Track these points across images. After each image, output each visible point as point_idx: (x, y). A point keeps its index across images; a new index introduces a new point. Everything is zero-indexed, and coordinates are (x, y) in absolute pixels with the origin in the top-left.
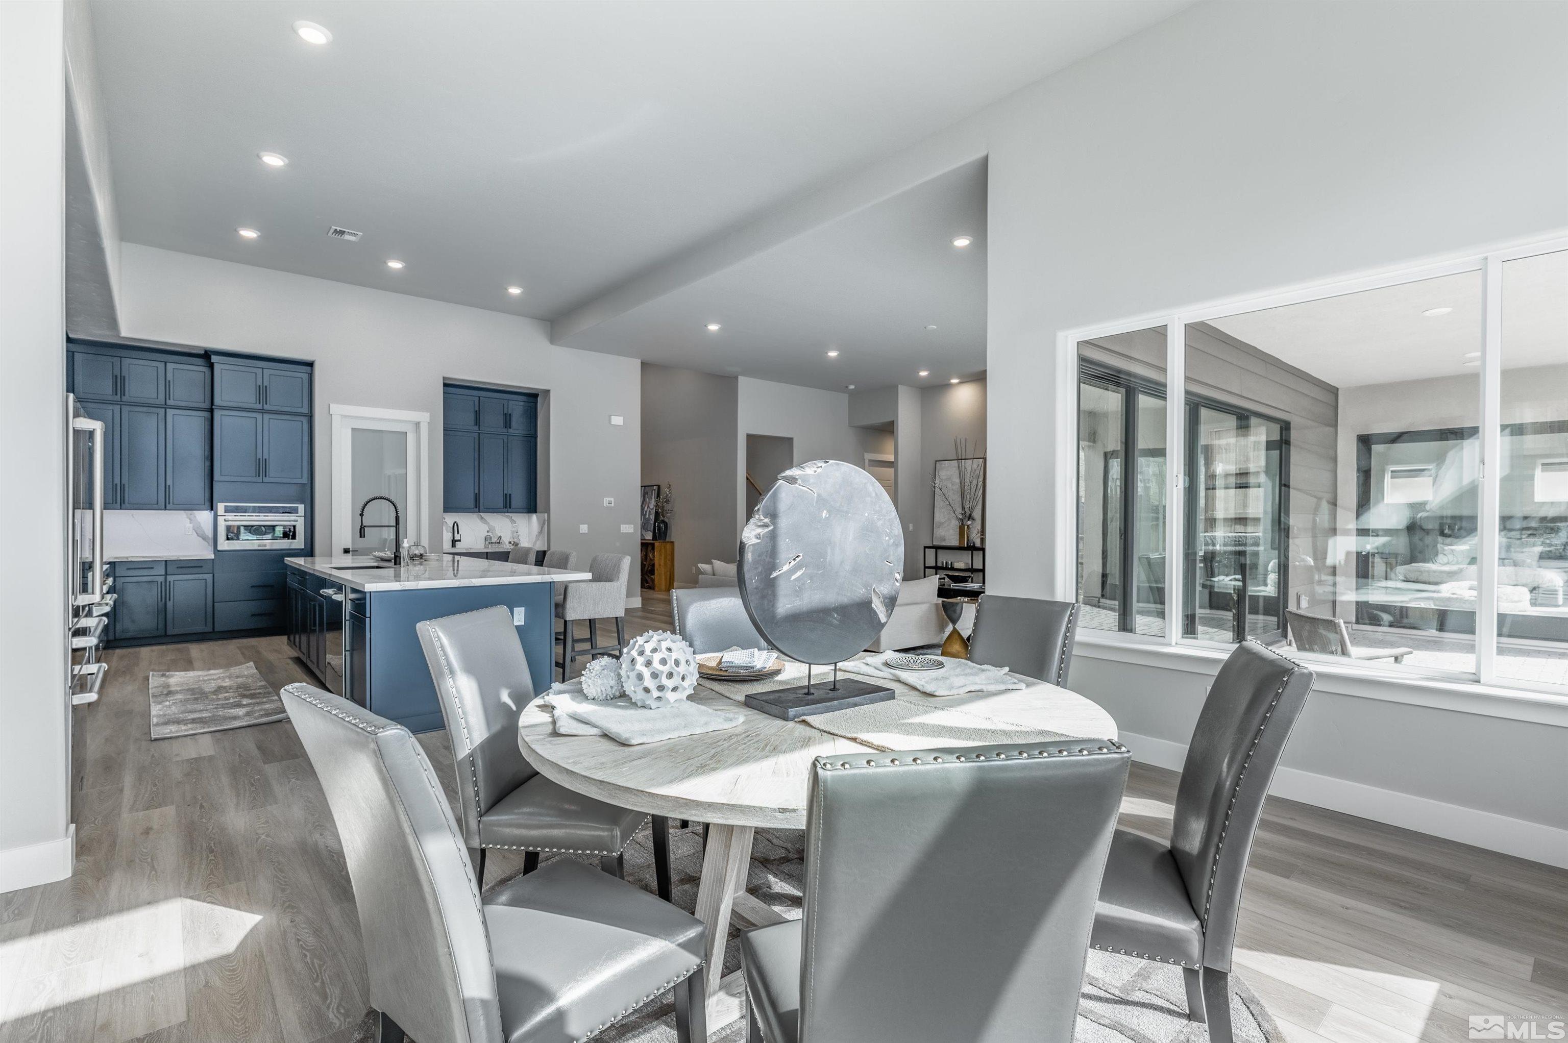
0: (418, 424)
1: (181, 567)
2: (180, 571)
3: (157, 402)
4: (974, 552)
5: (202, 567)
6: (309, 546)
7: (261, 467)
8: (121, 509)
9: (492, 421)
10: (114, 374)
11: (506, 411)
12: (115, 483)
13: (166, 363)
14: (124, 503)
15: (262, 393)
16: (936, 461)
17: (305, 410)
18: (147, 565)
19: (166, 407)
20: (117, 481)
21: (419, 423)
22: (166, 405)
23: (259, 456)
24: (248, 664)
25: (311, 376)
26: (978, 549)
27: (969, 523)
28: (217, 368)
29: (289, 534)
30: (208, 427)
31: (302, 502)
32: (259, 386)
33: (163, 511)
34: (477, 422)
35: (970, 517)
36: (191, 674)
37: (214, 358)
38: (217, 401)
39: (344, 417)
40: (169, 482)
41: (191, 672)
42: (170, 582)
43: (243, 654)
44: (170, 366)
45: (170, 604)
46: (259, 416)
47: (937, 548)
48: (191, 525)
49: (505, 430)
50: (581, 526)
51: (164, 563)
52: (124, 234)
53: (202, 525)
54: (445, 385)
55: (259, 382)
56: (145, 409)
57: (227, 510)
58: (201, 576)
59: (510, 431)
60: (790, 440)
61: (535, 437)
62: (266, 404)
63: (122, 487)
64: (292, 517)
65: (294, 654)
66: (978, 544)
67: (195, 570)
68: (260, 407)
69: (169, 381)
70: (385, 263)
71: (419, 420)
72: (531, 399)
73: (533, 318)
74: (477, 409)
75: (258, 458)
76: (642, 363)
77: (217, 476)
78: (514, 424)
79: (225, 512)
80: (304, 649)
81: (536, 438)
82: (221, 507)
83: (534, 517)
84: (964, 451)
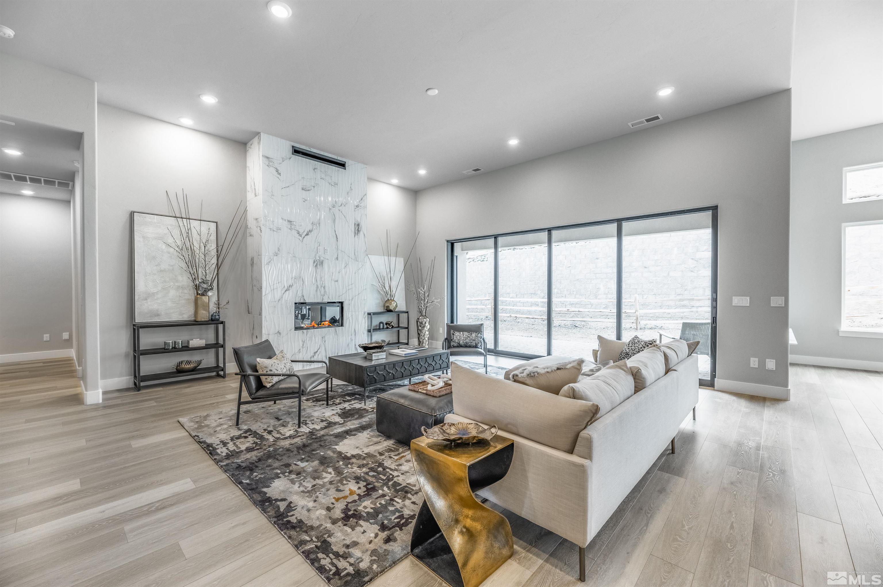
16: (133, 212)
35: (211, 287)
84: (183, 210)
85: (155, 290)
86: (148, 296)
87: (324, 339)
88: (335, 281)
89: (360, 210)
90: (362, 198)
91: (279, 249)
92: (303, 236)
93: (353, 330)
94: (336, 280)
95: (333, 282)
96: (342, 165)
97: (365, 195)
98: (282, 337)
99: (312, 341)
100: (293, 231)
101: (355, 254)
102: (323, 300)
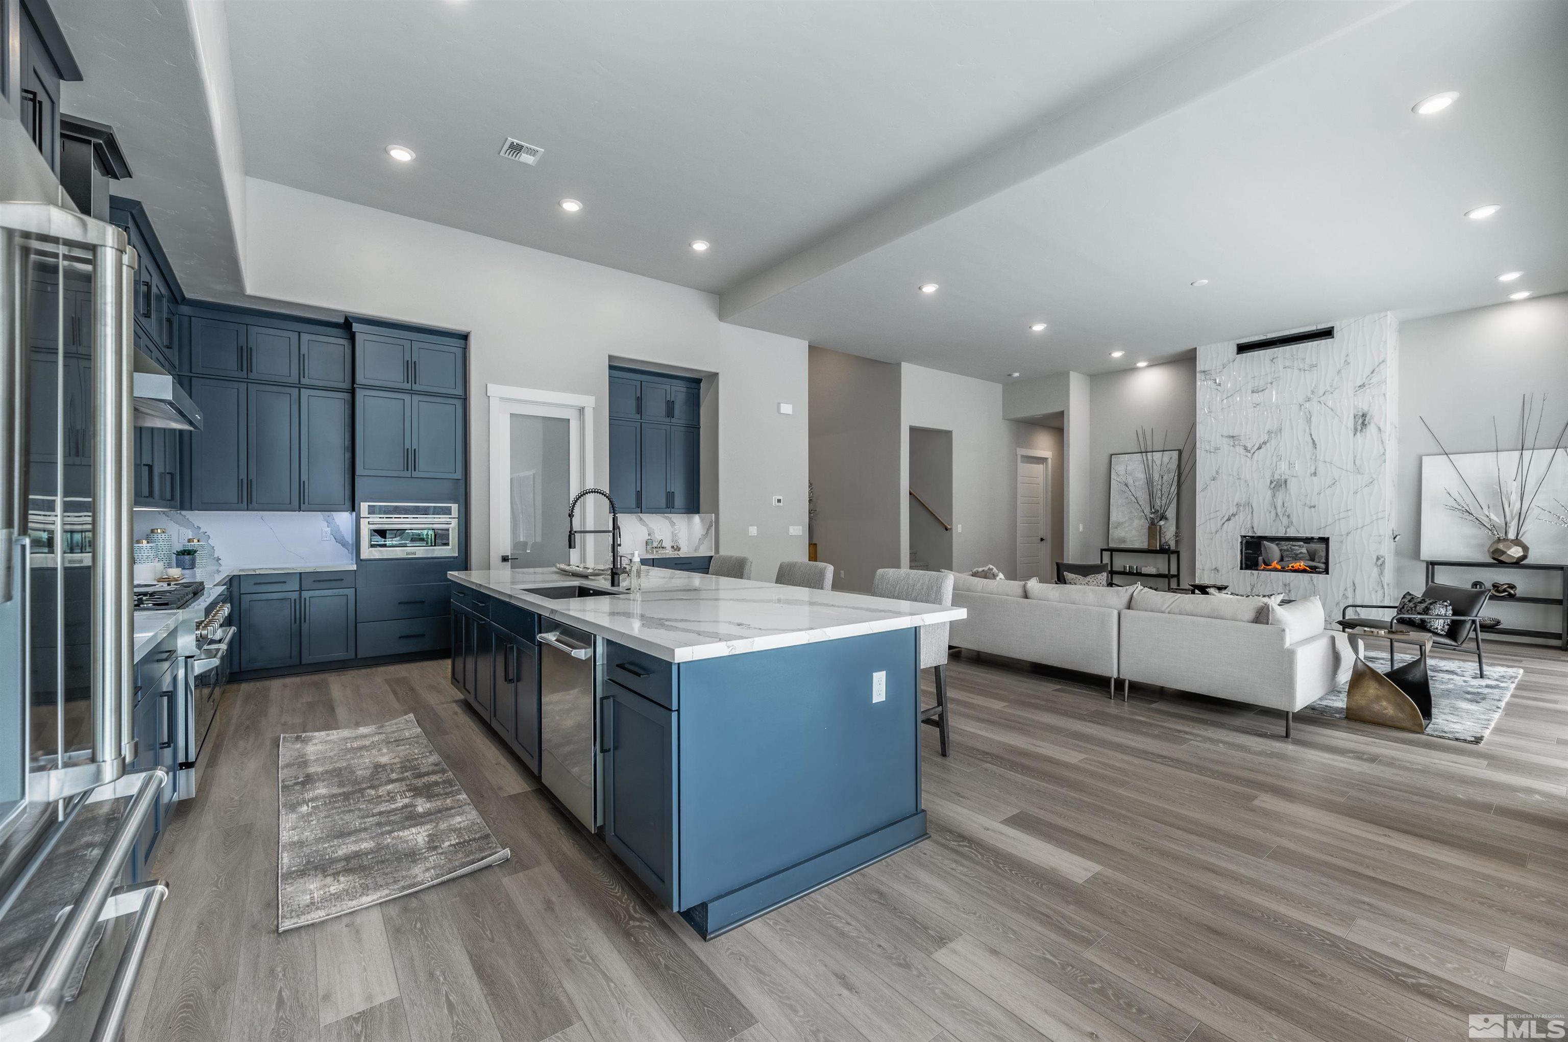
0: (581, 410)
1: (319, 581)
2: (317, 585)
3: (290, 380)
4: (1171, 555)
5: (342, 580)
6: (463, 554)
7: (410, 459)
8: (248, 510)
9: (655, 408)
10: (239, 345)
11: (668, 399)
12: (241, 478)
13: (299, 333)
14: (251, 503)
15: (411, 369)
16: (1112, 455)
17: (459, 392)
18: (279, 579)
19: (299, 386)
20: (243, 476)
21: (583, 408)
22: (299, 383)
23: (408, 446)
24: (406, 717)
25: (465, 350)
26: (1173, 552)
27: (1162, 523)
28: (359, 338)
29: (440, 538)
30: (348, 412)
31: (455, 501)
32: (408, 361)
33: (297, 512)
34: (639, 410)
35: (1163, 517)
36: (334, 735)
37: (356, 327)
38: (360, 379)
39: (502, 399)
40: (304, 477)
41: (335, 732)
42: (305, 599)
43: (395, 693)
44: (305, 337)
45: (305, 627)
46: (407, 398)
47: (1112, 550)
48: (329, 529)
49: (668, 420)
50: (750, 527)
51: (298, 575)
52: (249, 169)
53: (341, 529)
54: (611, 367)
55: (407, 358)
56: (275, 389)
57: (372, 510)
58: (341, 591)
59: (673, 420)
60: (947, 434)
61: (697, 428)
62: (415, 383)
63: (250, 483)
64: (443, 518)
65: (460, 696)
66: (1173, 547)
67: (333, 584)
68: (408, 386)
69: (304, 355)
70: (559, 204)
71: (583, 405)
72: (694, 385)
73: (704, 290)
74: (639, 395)
75: (406, 448)
76: (811, 348)
77: (359, 471)
78: (677, 412)
79: (369, 514)
80: (470, 686)
81: (699, 428)
82: (364, 507)
83: (696, 518)
84: (1149, 443)
85: (1122, 520)
86: (1119, 524)
87: (1287, 588)
88: (1311, 507)
89: (1368, 390)
90: (1374, 370)
91: (1217, 473)
92: (1252, 452)
93: (1349, 584)
94: (1313, 504)
95: (1307, 509)
96: (1327, 333)
97: (1383, 361)
98: (1222, 575)
99: (1266, 586)
100: (1237, 448)
101: (1354, 463)
102: (1285, 534)
